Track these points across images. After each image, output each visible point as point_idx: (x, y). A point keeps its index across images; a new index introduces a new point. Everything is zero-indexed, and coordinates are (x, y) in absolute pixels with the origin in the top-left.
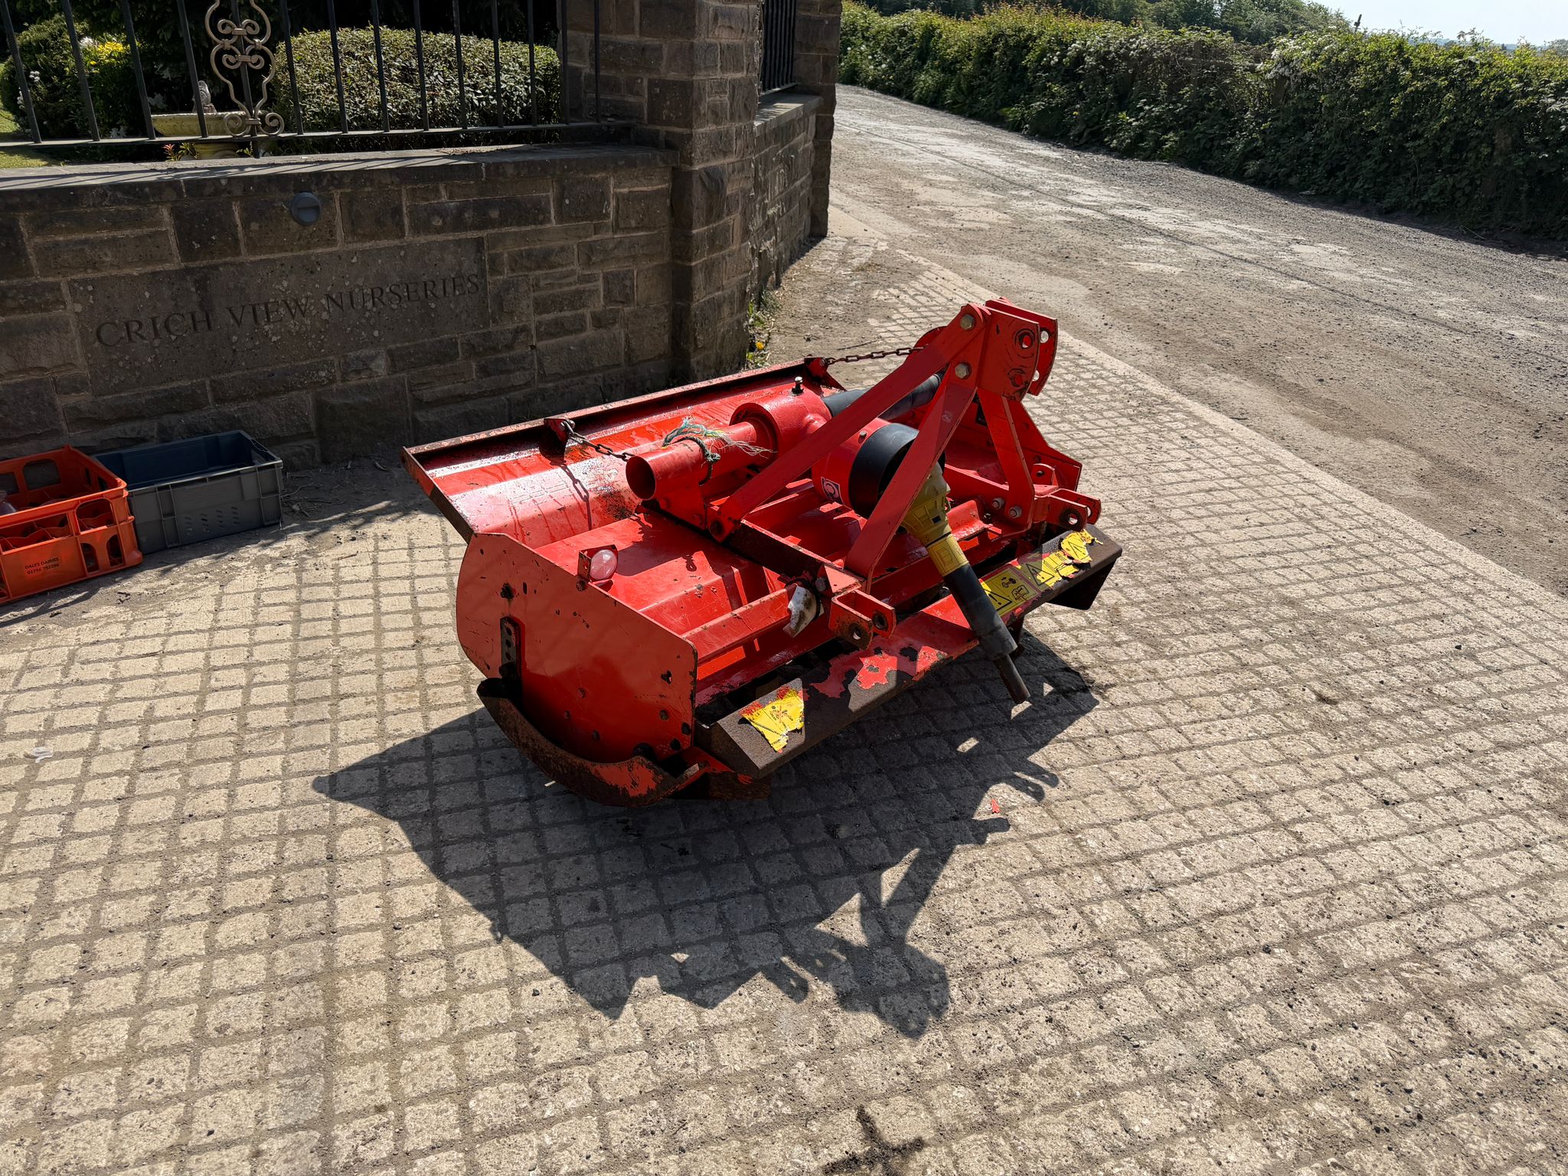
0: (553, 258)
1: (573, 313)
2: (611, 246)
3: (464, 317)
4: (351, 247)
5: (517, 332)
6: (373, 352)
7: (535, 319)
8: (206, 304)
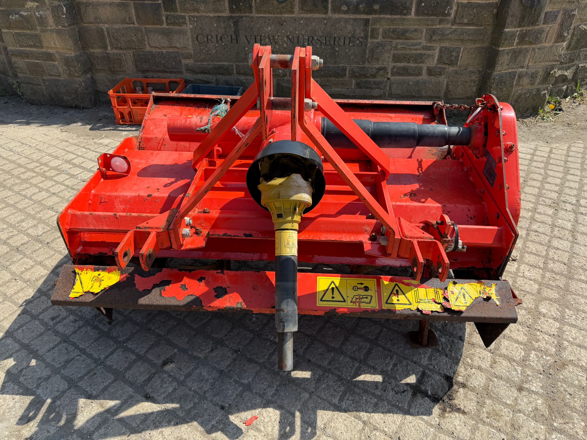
0: (408, 34)
1: (416, 65)
2: (448, 32)
3: (352, 57)
4: (302, 15)
5: (380, 69)
7: (392, 65)
8: (237, 32)
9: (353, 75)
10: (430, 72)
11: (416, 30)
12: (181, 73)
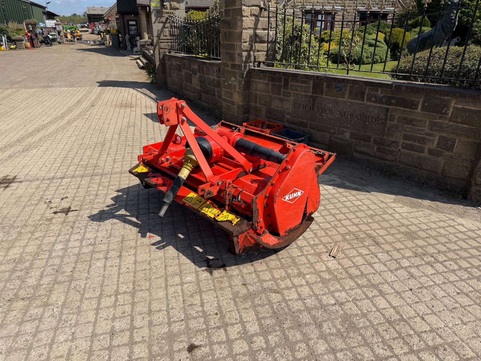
0: (414, 122)
1: (420, 145)
3: (376, 130)
4: (349, 100)
5: (394, 142)
6: (347, 130)
7: (402, 141)
8: (313, 104)
9: (375, 142)
10: (431, 152)
11: (421, 121)
12: (284, 122)
